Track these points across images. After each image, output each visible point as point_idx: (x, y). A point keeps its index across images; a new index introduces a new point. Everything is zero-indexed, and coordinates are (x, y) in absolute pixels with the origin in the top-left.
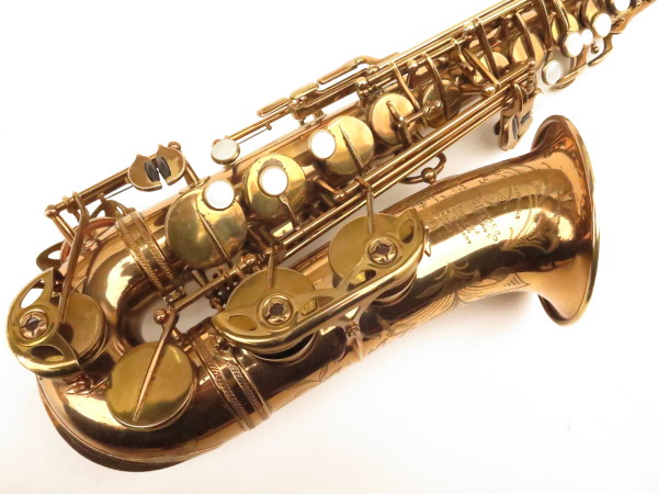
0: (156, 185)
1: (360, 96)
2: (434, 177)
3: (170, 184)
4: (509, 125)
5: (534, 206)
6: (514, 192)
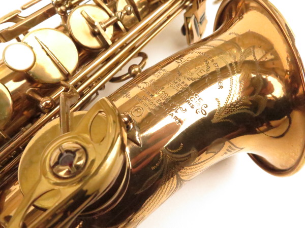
4: (191, 24)
5: (234, 74)
6: (211, 64)
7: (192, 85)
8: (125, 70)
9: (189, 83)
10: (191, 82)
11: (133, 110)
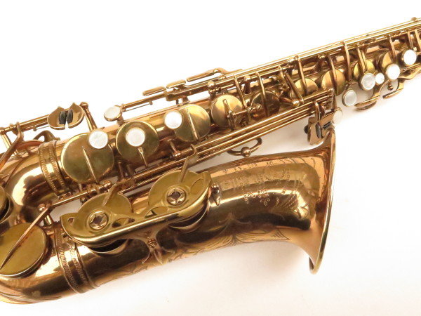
0: (62, 126)
1: (209, 93)
2: (249, 154)
3: (70, 127)
6: (286, 174)
7: (266, 183)
8: (239, 149)
9: (265, 180)
10: (267, 180)
11: (224, 182)
